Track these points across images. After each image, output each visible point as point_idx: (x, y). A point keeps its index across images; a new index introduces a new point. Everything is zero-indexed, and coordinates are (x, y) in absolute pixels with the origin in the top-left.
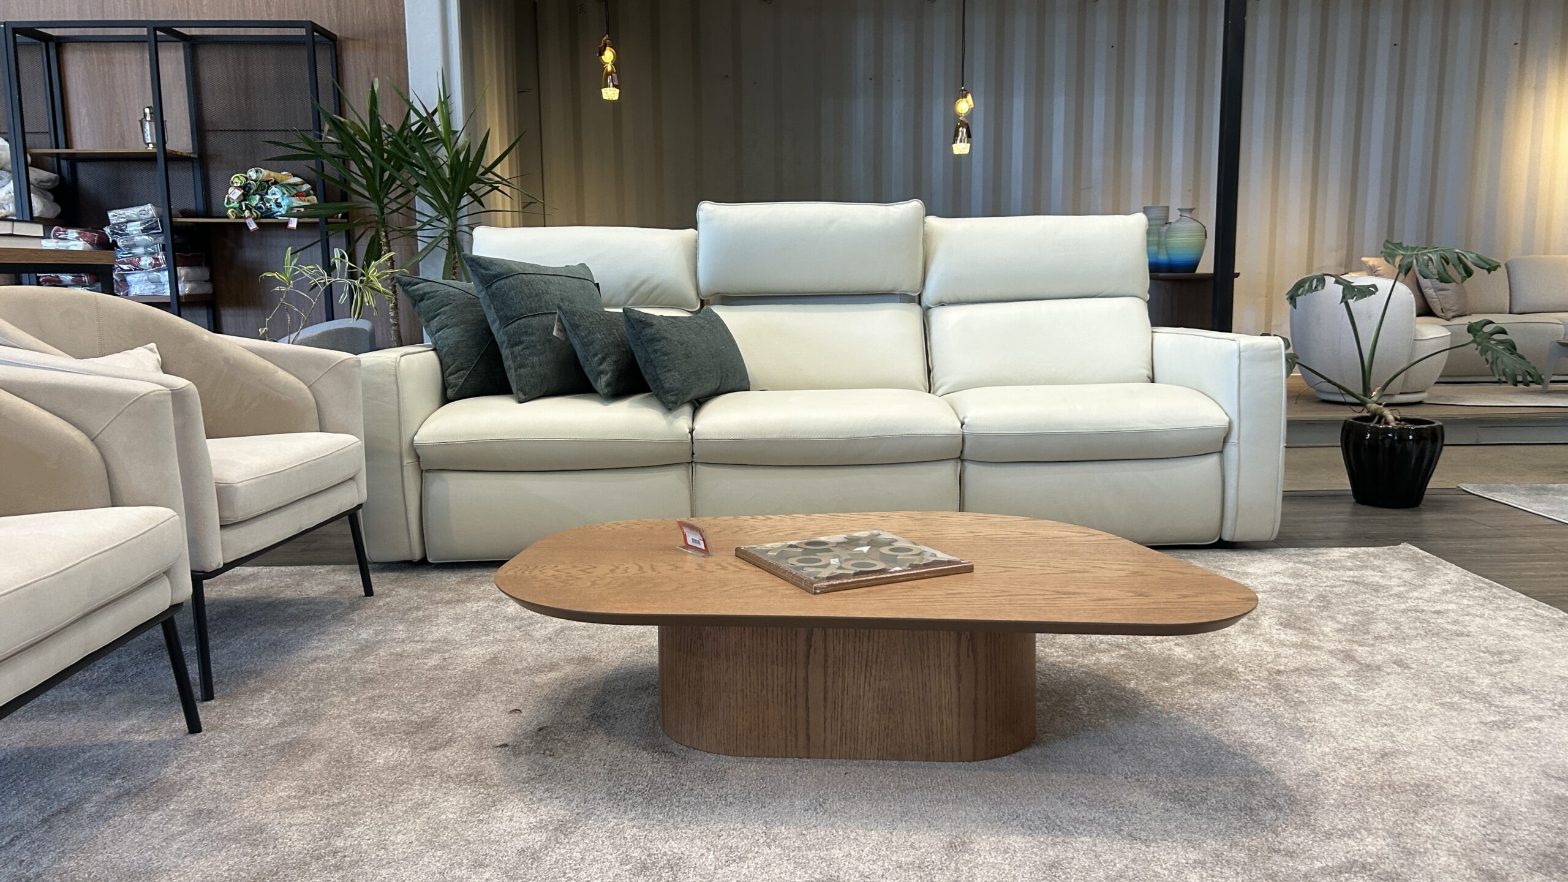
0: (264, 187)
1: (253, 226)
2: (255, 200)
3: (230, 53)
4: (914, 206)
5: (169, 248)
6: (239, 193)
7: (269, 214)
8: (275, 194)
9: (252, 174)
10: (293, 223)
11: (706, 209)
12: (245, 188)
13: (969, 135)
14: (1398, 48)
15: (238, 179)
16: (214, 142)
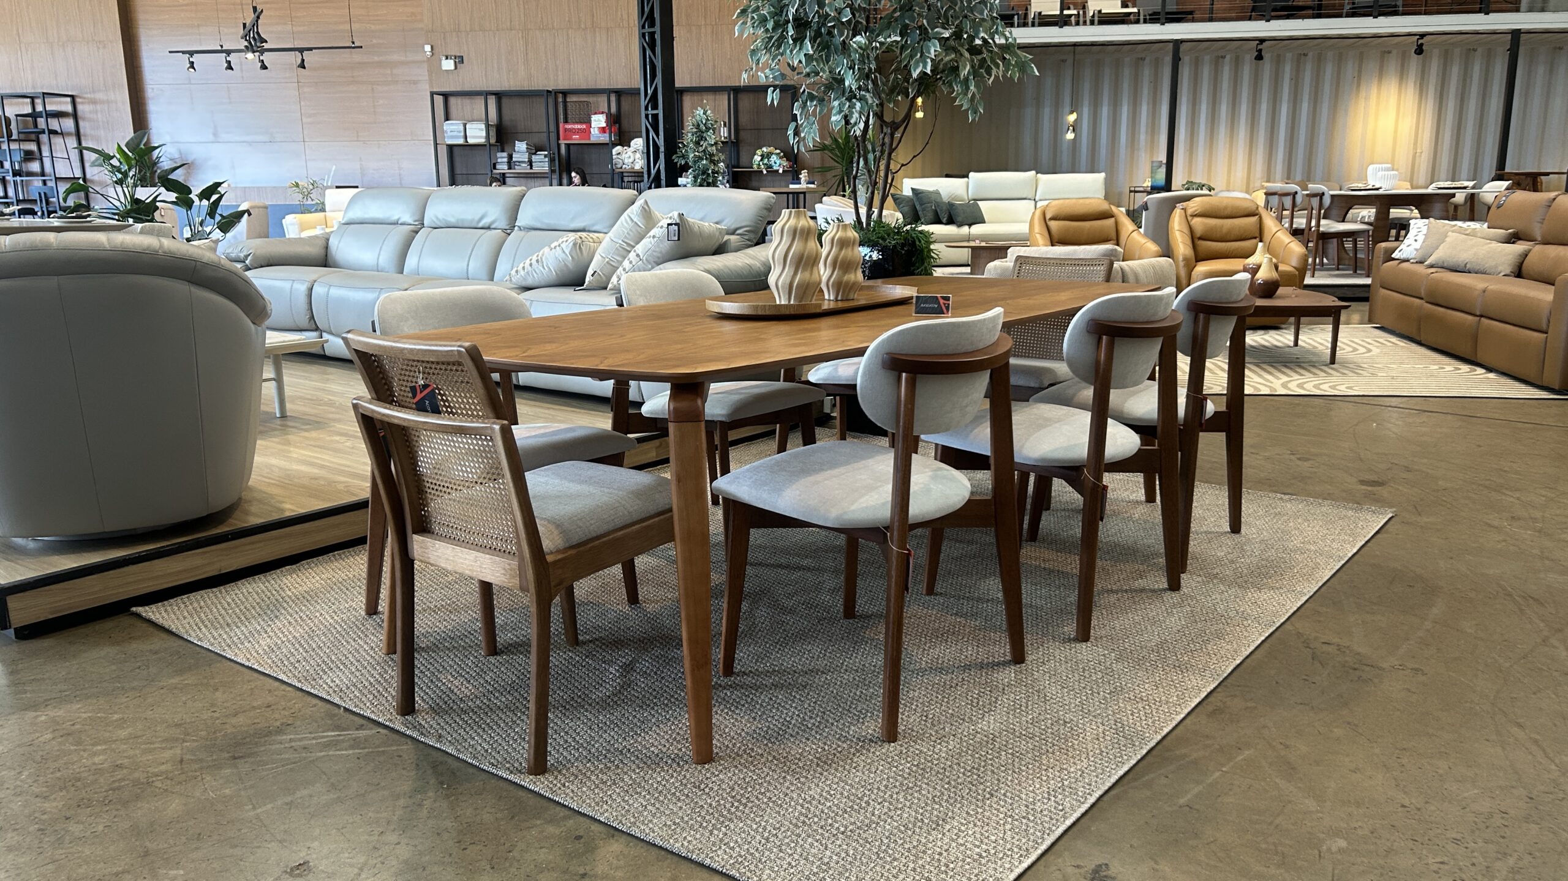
0: (768, 155)
1: (765, 172)
2: (766, 161)
3: (751, 96)
4: (1033, 172)
5: (731, 182)
6: (760, 158)
7: (771, 167)
8: (774, 158)
9: (764, 149)
10: (781, 171)
11: (971, 174)
12: (762, 156)
13: (1074, 130)
14: (1293, 81)
15: (759, 152)
16: (742, 134)
